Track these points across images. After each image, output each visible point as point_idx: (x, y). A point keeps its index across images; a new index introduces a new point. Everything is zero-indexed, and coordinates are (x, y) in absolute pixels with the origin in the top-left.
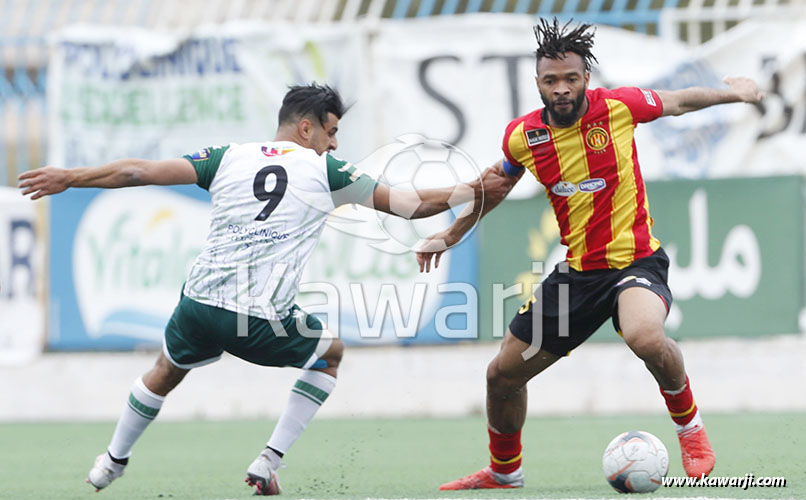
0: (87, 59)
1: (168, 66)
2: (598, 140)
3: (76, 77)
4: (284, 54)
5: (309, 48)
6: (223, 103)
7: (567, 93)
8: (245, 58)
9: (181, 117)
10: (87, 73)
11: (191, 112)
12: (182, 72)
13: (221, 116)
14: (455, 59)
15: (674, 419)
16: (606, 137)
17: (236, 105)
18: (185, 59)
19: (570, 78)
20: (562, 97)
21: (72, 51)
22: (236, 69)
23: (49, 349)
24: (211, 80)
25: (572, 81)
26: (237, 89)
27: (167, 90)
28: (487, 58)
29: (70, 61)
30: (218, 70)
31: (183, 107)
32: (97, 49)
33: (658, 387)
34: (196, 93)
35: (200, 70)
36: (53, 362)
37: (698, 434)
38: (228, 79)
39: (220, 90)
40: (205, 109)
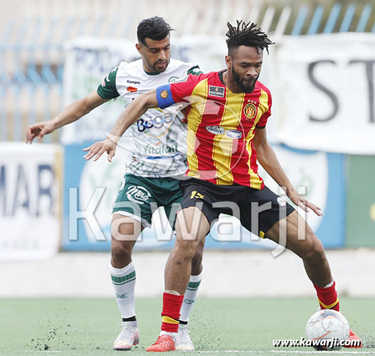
0: (90, 59)
3: (82, 71)
10: (90, 68)
14: (332, 62)
21: (80, 54)
23: (63, 250)
28: (353, 62)
29: (78, 60)
32: (96, 52)
36: (65, 258)
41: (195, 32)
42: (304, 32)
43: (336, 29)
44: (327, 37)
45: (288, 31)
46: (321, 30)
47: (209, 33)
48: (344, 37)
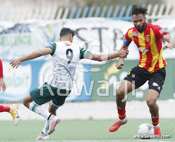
1: (12, 30)
2: (148, 39)
4: (42, 28)
5: (48, 26)
6: (26, 40)
7: (140, 25)
8: (31, 28)
9: (15, 44)
11: (18, 42)
12: (15, 32)
13: (25, 43)
14: (85, 29)
15: (153, 124)
16: (150, 39)
17: (29, 40)
18: (16, 29)
19: (140, 21)
20: (139, 26)
22: (29, 31)
24: (23, 34)
25: (141, 21)
26: (30, 36)
27: (12, 37)
28: (93, 29)
30: (25, 32)
31: (16, 41)
33: (151, 115)
34: (19, 38)
35: (20, 32)
37: (158, 129)
38: (27, 34)
39: (25, 37)
40: (21, 42)
41: (32, 18)
42: (74, 17)
43: (87, 16)
44: (83, 19)
45: (68, 17)
46: (81, 17)
47: (37, 18)
48: (90, 19)
